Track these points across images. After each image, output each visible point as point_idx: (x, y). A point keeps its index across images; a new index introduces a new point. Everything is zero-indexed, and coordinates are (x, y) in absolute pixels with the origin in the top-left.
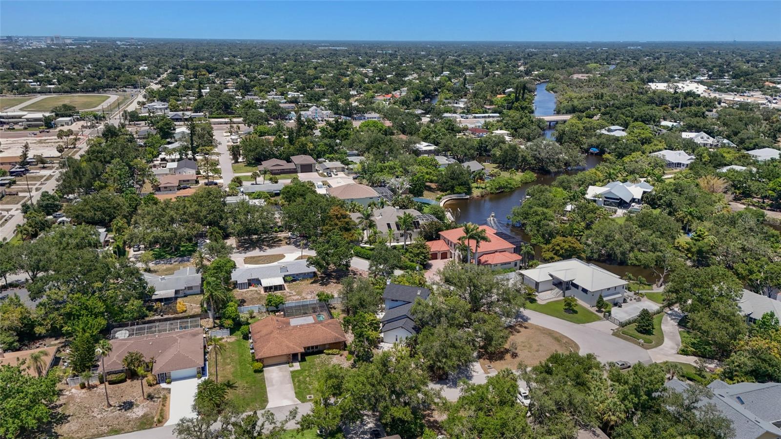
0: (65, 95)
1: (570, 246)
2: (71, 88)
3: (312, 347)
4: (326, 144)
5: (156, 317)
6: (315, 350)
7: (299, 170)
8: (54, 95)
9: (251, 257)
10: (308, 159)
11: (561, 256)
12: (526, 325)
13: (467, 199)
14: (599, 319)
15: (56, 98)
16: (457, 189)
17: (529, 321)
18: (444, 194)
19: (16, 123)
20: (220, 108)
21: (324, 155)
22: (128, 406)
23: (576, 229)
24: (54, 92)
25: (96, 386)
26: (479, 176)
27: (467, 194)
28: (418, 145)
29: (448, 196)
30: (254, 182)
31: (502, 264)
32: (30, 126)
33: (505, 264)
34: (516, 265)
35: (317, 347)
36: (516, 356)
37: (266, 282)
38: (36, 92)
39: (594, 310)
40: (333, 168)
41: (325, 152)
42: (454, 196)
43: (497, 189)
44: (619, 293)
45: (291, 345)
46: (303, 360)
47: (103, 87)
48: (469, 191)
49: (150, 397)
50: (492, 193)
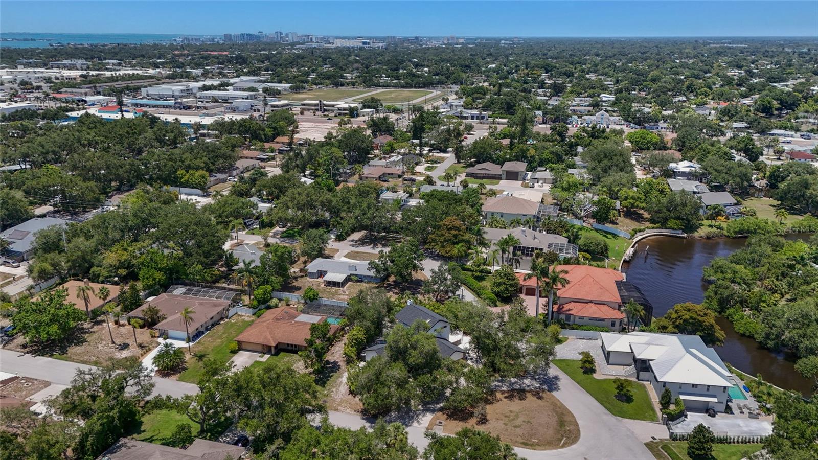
0: (400, 89)
1: (691, 318)
2: (407, 84)
3: (292, 345)
4: (552, 153)
5: (225, 285)
6: (290, 348)
7: (504, 177)
8: (392, 89)
9: (357, 252)
10: (521, 166)
11: (677, 327)
12: (544, 395)
13: (684, 237)
14: (653, 419)
15: (391, 92)
16: (671, 223)
17: (554, 393)
18: (651, 225)
19: (333, 111)
20: (502, 108)
21: (547, 163)
22: (125, 346)
23: (764, 301)
24: (392, 87)
25: (123, 325)
26: (716, 212)
27: (684, 231)
28: (672, 165)
29: (656, 230)
30: (446, 184)
31: (591, 319)
32: (340, 114)
33: (596, 319)
34: (613, 324)
35: (296, 346)
36: (482, 423)
37: (330, 277)
38: (380, 86)
39: (657, 407)
40: (541, 179)
41: (549, 161)
42: (665, 232)
43: (735, 232)
44: (714, 396)
45: (269, 337)
46: (277, 354)
47: (432, 84)
48: (690, 227)
49: (141, 346)
50: (728, 237)
